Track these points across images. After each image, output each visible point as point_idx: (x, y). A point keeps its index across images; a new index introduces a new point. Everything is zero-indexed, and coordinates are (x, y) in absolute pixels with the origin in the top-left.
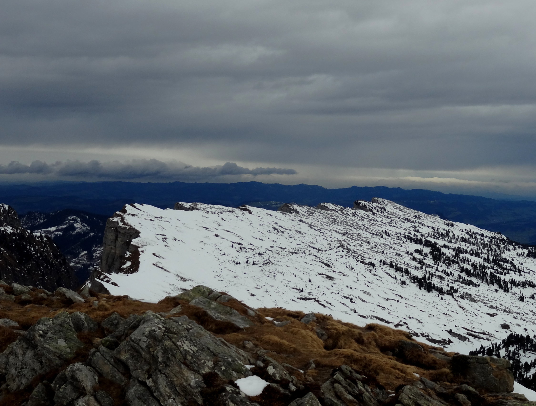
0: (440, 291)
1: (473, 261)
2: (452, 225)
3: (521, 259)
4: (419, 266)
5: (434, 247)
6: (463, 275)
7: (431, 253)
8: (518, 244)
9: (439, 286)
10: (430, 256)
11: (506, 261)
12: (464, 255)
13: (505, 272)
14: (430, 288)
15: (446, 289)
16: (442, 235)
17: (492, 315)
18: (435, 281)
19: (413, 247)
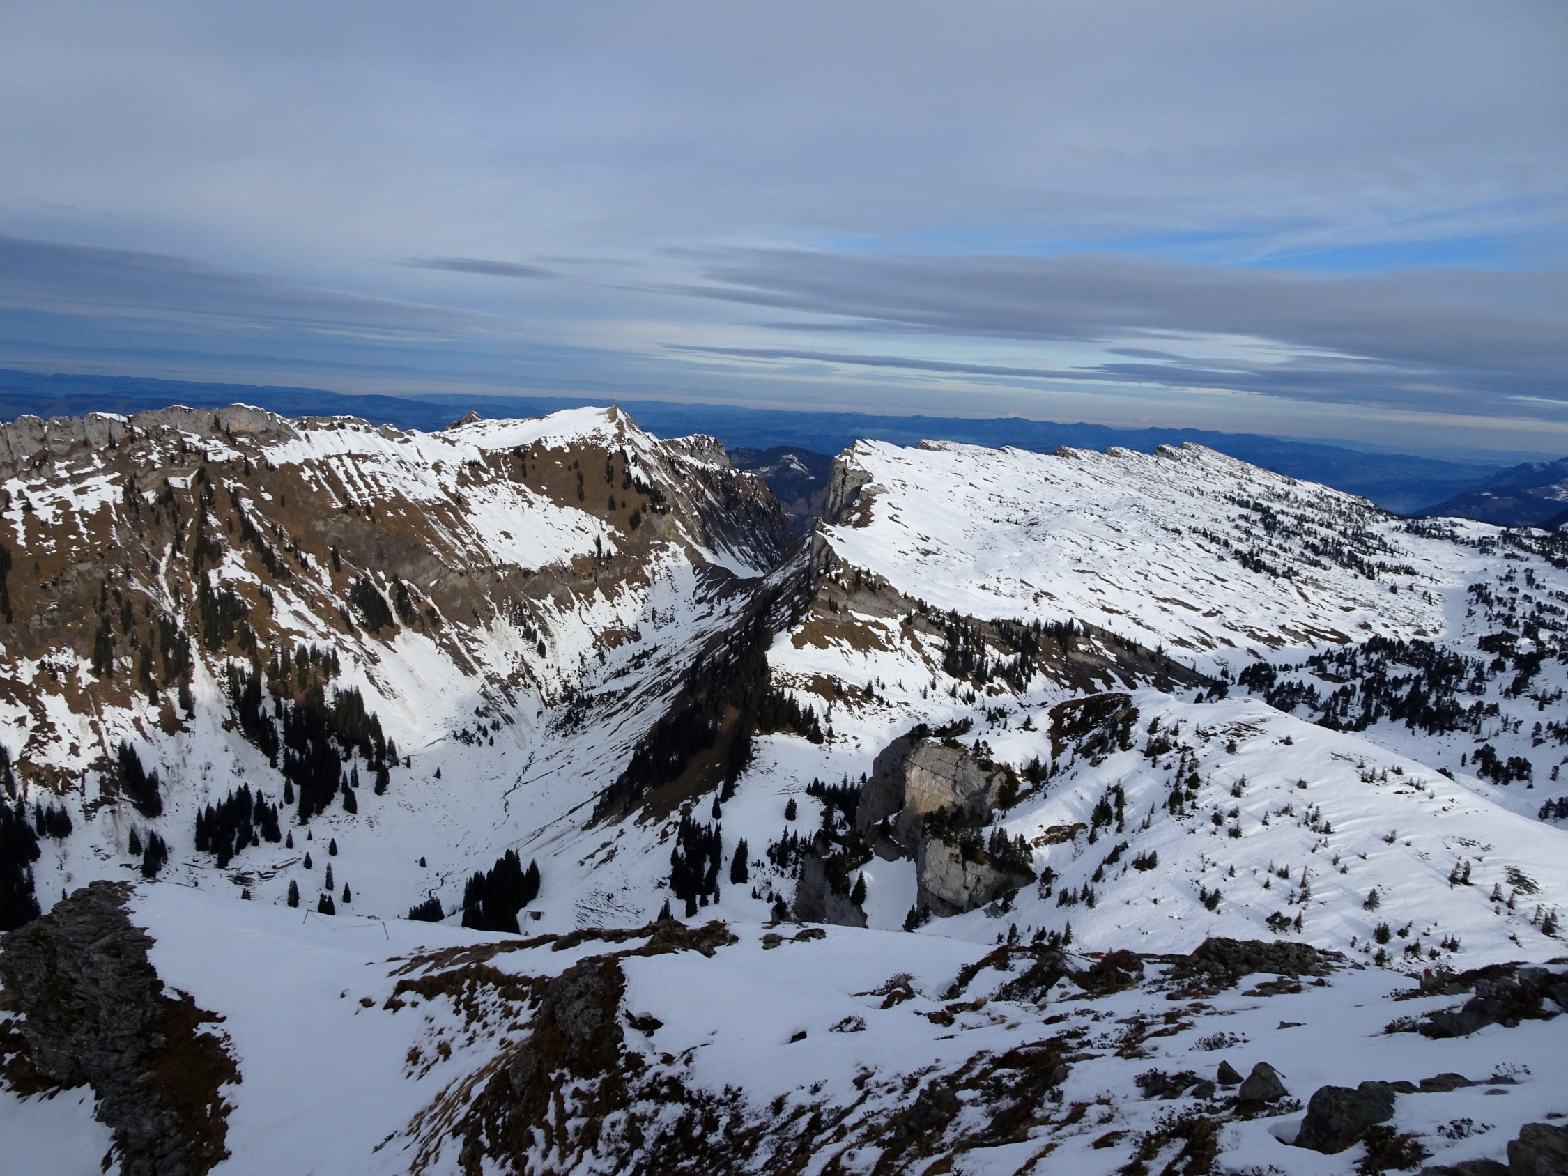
0: (1273, 572)
1: (1323, 534)
2: (1295, 484)
3: (1397, 536)
4: (1244, 536)
5: (1266, 512)
6: (1308, 553)
7: (1262, 520)
8: (1390, 514)
9: (1273, 565)
10: (1260, 525)
11: (1373, 537)
12: (1310, 525)
13: (1369, 551)
14: (1258, 567)
15: (1280, 570)
16: (1279, 496)
17: (1347, 609)
18: (1266, 558)
19: (1236, 511)
